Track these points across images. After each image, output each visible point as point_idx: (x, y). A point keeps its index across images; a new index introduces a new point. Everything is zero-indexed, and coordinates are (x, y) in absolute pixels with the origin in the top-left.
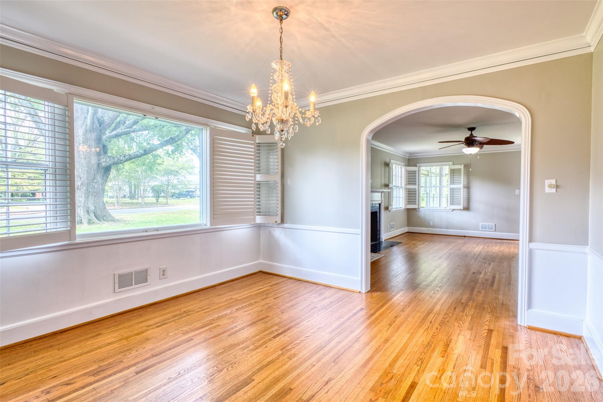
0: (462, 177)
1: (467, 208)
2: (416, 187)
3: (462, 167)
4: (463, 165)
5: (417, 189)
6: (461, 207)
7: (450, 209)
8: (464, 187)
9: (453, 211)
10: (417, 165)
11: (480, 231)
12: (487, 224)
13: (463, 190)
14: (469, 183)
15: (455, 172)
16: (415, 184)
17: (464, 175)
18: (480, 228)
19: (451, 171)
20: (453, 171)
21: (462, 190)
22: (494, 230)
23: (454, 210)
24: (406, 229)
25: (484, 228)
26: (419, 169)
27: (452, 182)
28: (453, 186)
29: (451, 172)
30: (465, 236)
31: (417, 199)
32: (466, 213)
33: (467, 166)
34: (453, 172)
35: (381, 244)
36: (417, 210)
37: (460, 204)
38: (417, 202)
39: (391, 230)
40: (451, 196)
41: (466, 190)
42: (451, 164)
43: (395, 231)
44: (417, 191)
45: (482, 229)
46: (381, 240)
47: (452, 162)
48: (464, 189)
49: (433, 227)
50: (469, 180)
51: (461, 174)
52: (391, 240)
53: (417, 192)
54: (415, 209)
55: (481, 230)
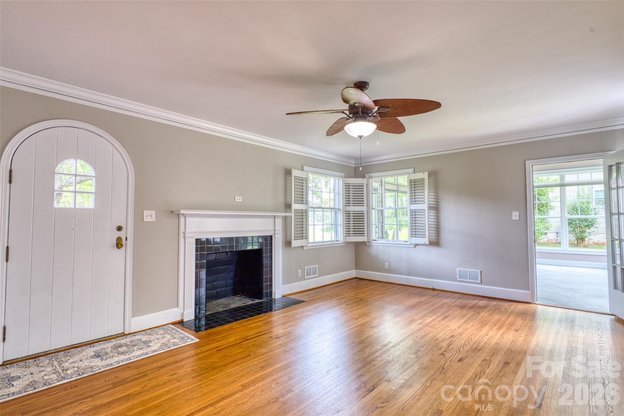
0: (426, 192)
1: (436, 243)
2: (364, 209)
3: (425, 176)
4: (426, 173)
5: (365, 212)
6: (426, 241)
7: (411, 244)
8: (430, 208)
9: (417, 247)
10: (366, 175)
11: (455, 280)
12: (468, 270)
13: (428, 213)
14: (437, 202)
15: (418, 184)
16: (362, 204)
17: (429, 189)
18: (458, 277)
19: (411, 182)
20: (414, 182)
21: (426, 212)
22: (480, 282)
23: (416, 245)
24: (352, 273)
25: (462, 275)
26: (367, 181)
27: (413, 200)
28: (415, 207)
29: (411, 185)
30: (434, 289)
31: (366, 227)
32: (434, 250)
33: (433, 175)
34: (414, 185)
35: (273, 303)
36: (367, 244)
37: (423, 236)
38: (366, 232)
39: (306, 277)
40: (412, 223)
41: (433, 213)
42: (411, 172)
43: (317, 279)
44: (365, 215)
45: (460, 278)
46: (273, 297)
47: (413, 169)
48: (430, 211)
49: (389, 271)
50: (437, 196)
51: (424, 186)
52: (292, 297)
53: (365, 217)
54: (364, 242)
55: (458, 279)
